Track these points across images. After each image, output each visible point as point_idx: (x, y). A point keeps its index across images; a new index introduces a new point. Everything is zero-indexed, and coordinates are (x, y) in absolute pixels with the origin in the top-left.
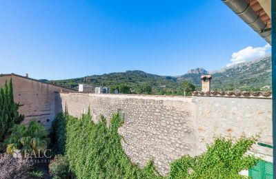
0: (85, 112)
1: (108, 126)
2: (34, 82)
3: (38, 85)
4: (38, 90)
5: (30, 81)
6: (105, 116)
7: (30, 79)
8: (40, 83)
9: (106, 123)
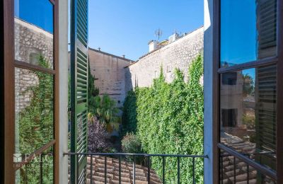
0: (157, 76)
1: (186, 80)
2: (105, 56)
3: (109, 58)
4: (109, 64)
5: (102, 55)
6: (181, 69)
7: (102, 52)
8: (111, 57)
9: (183, 78)
